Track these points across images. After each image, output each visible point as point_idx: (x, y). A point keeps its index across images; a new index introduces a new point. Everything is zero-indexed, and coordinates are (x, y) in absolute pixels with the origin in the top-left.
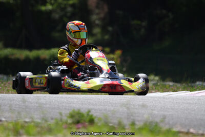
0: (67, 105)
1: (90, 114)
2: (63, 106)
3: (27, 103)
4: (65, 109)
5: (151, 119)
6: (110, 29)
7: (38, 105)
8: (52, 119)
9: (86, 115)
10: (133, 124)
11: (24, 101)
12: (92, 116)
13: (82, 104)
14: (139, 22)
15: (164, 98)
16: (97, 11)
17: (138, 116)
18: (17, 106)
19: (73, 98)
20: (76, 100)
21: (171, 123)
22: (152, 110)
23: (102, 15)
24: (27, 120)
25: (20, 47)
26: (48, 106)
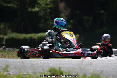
0: (48, 65)
1: (61, 70)
2: (45, 65)
3: (24, 64)
4: (46, 67)
5: (95, 72)
6: (72, 21)
7: (30, 65)
8: (39, 73)
9: (58, 70)
10: (85, 75)
11: (23, 63)
12: (62, 71)
13: (56, 64)
14: (88, 18)
15: (103, 60)
16: (64, 11)
17: (88, 71)
18: (19, 66)
19: (50, 61)
20: (52, 62)
21: (107, 75)
22: (96, 67)
23: (67, 14)
24: (25, 74)
25: (21, 32)
26: (36, 65)
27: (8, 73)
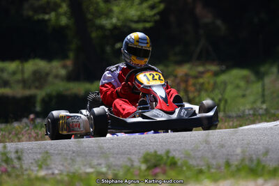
0: (142, 148)
1: (171, 155)
2: (136, 149)
9: (165, 158)
12: (173, 158)
20: (153, 141)
24: (89, 171)
26: (115, 150)
27: (50, 172)
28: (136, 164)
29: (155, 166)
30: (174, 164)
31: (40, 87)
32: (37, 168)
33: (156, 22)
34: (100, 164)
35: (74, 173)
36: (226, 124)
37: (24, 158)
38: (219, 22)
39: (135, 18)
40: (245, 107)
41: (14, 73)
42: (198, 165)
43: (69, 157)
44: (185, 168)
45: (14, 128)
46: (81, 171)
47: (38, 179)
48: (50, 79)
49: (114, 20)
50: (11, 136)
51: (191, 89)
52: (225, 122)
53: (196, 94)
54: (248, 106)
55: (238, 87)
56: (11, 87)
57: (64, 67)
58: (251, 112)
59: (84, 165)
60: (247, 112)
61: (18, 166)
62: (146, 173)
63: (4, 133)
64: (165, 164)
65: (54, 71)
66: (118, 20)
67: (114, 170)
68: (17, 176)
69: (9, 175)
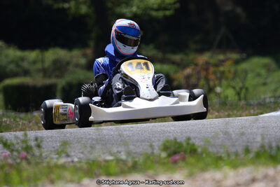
28: (156, 151)
29: (175, 153)
30: (193, 151)
31: (60, 76)
32: (57, 156)
33: (176, 10)
34: (120, 152)
35: (93, 161)
36: (247, 112)
37: (43, 146)
38: (239, 10)
39: (155, 6)
40: (267, 95)
41: (35, 62)
42: (218, 152)
43: (88, 145)
44: (204, 155)
45: (34, 116)
46: (100, 159)
47: (57, 166)
48: (71, 68)
49: (134, 9)
50: (31, 124)
51: (212, 77)
52: (246, 109)
53: (217, 82)
54: (269, 95)
55: (259, 75)
56: (31, 76)
57: (85, 55)
58: (272, 100)
59: (104, 153)
60: (268, 100)
61: (38, 154)
62: (166, 161)
63: (24, 122)
64: (185, 152)
65: (75, 60)
66: (138, 8)
67: (133, 158)
68: (37, 164)
69: (29, 163)
